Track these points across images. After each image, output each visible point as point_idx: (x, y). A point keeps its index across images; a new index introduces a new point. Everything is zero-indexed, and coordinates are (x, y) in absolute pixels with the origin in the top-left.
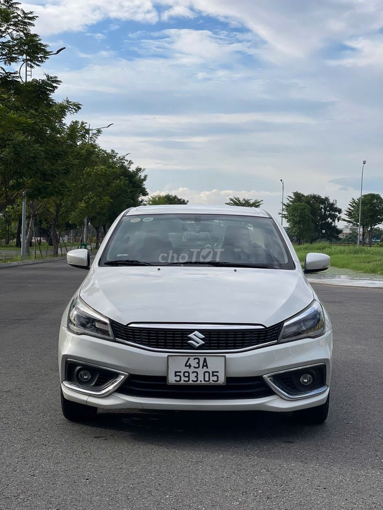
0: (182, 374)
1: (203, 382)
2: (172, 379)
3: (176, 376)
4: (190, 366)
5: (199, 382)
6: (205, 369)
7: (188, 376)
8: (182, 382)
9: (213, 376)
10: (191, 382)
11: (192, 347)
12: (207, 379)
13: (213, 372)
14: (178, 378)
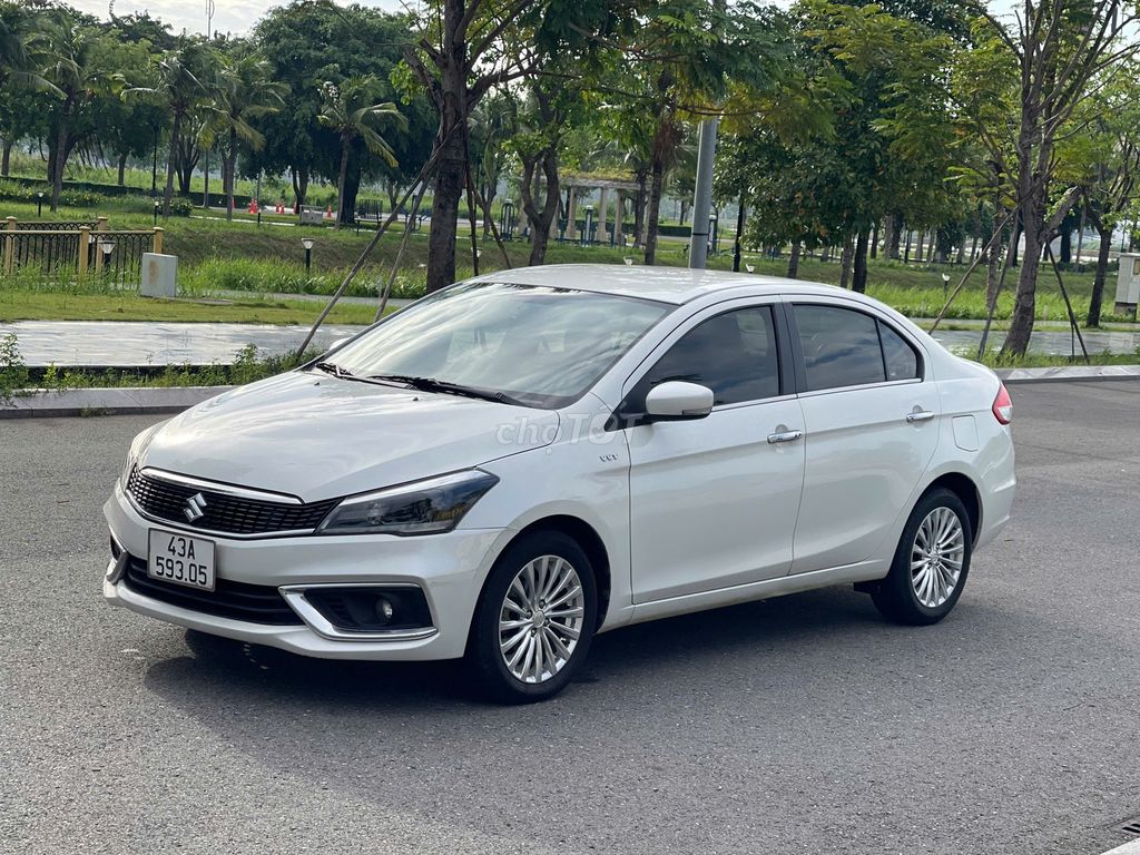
0: (164, 562)
1: (189, 581)
2: (154, 569)
3: (158, 564)
4: (174, 551)
5: (183, 580)
6: (191, 561)
7: (172, 568)
8: (165, 575)
9: (201, 573)
10: (174, 578)
11: (185, 520)
12: (193, 578)
13: (201, 567)
14: (160, 569)
